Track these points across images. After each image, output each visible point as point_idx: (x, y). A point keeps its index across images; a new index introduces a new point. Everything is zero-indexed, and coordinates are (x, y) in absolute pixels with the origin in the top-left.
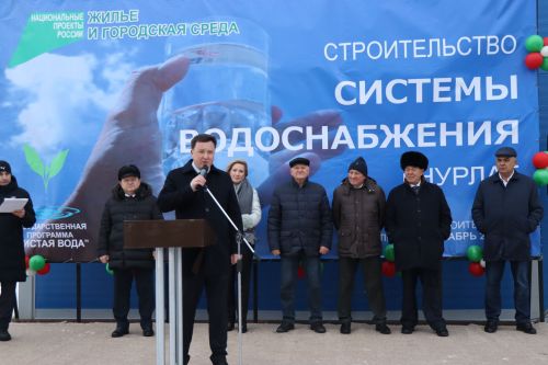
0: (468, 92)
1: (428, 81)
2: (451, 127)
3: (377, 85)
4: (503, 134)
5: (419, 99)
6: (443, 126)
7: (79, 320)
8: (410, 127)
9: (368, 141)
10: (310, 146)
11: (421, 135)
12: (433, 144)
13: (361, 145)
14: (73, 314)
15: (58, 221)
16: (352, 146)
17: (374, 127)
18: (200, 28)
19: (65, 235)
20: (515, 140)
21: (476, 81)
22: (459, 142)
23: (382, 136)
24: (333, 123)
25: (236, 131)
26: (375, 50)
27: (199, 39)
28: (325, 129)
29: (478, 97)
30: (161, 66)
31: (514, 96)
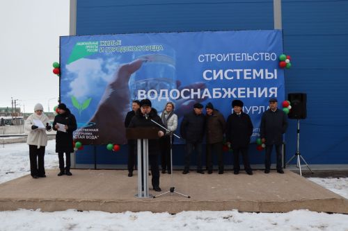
0: (258, 75)
1: (241, 70)
2: (251, 90)
3: (221, 72)
4: (272, 93)
5: (238, 78)
6: (248, 89)
7: (95, 169)
8: (235, 89)
9: (217, 95)
10: (192, 97)
11: (239, 92)
12: (244, 97)
13: (214, 97)
14: (93, 166)
15: (86, 128)
16: (210, 97)
17: (219, 89)
18: (146, 48)
19: (89, 134)
20: (276, 96)
21: (262, 71)
22: (255, 96)
23: (223, 93)
24: (202, 87)
25: (162, 91)
26: (220, 58)
27: (146, 53)
28: (199, 90)
29: (262, 78)
30: (130, 63)
31: (276, 78)
